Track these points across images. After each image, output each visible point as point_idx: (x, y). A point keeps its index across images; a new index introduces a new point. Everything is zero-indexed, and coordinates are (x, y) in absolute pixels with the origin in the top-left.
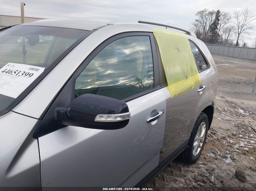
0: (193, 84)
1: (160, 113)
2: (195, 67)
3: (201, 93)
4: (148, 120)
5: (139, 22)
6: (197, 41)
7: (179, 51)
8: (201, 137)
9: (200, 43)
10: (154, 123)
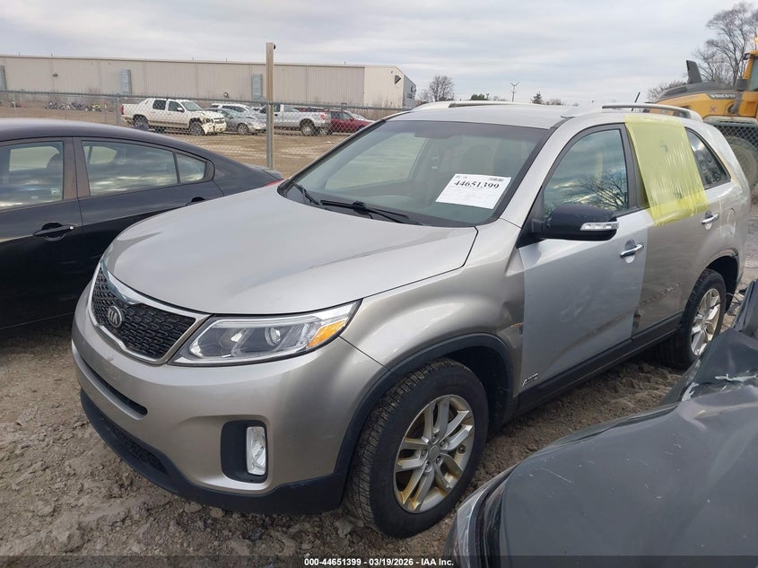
0: (693, 209)
1: (639, 246)
2: (698, 180)
3: (708, 227)
4: (623, 254)
5: (603, 107)
6: (702, 129)
7: (667, 150)
8: (710, 321)
9: (708, 132)
10: (630, 260)
